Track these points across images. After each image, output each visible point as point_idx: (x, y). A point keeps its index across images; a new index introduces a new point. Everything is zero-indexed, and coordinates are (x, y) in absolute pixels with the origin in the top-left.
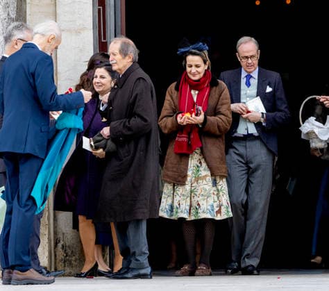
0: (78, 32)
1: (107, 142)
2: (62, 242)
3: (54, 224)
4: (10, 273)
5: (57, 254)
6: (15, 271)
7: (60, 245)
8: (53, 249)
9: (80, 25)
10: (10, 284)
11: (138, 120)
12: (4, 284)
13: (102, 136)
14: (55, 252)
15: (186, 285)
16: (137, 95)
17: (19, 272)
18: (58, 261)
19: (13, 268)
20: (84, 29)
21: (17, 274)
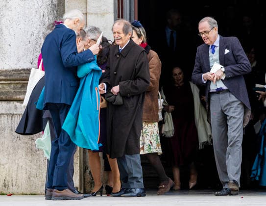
0: (103, 15)
1: (115, 98)
2: (89, 169)
3: (84, 156)
4: (51, 191)
5: (86, 178)
6: (55, 190)
7: (88, 171)
8: (82, 174)
9: (104, 9)
10: (51, 199)
11: (143, 82)
12: (47, 199)
13: (112, 93)
14: (84, 176)
15: (180, 202)
16: (142, 63)
17: (58, 191)
18: (86, 183)
19: (54, 188)
20: (107, 12)
21: (56, 192)
